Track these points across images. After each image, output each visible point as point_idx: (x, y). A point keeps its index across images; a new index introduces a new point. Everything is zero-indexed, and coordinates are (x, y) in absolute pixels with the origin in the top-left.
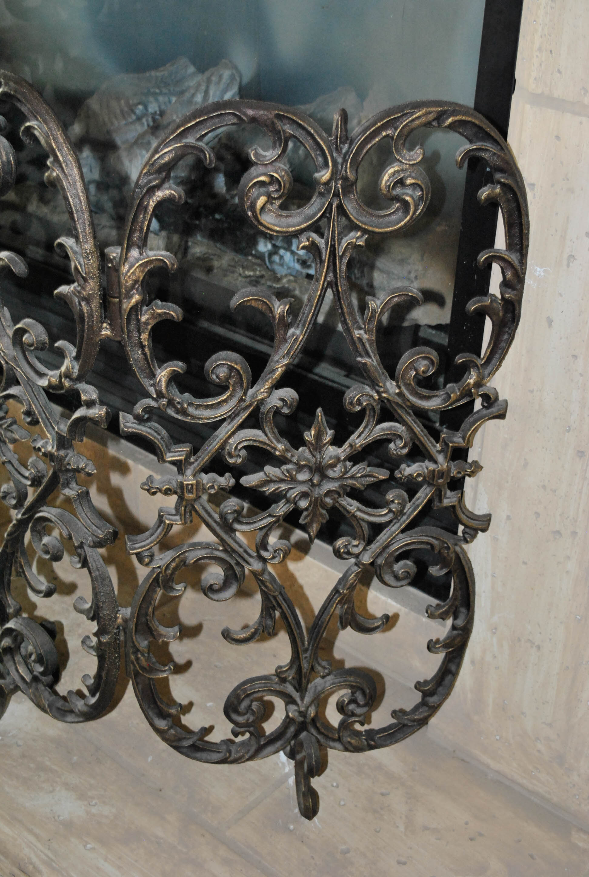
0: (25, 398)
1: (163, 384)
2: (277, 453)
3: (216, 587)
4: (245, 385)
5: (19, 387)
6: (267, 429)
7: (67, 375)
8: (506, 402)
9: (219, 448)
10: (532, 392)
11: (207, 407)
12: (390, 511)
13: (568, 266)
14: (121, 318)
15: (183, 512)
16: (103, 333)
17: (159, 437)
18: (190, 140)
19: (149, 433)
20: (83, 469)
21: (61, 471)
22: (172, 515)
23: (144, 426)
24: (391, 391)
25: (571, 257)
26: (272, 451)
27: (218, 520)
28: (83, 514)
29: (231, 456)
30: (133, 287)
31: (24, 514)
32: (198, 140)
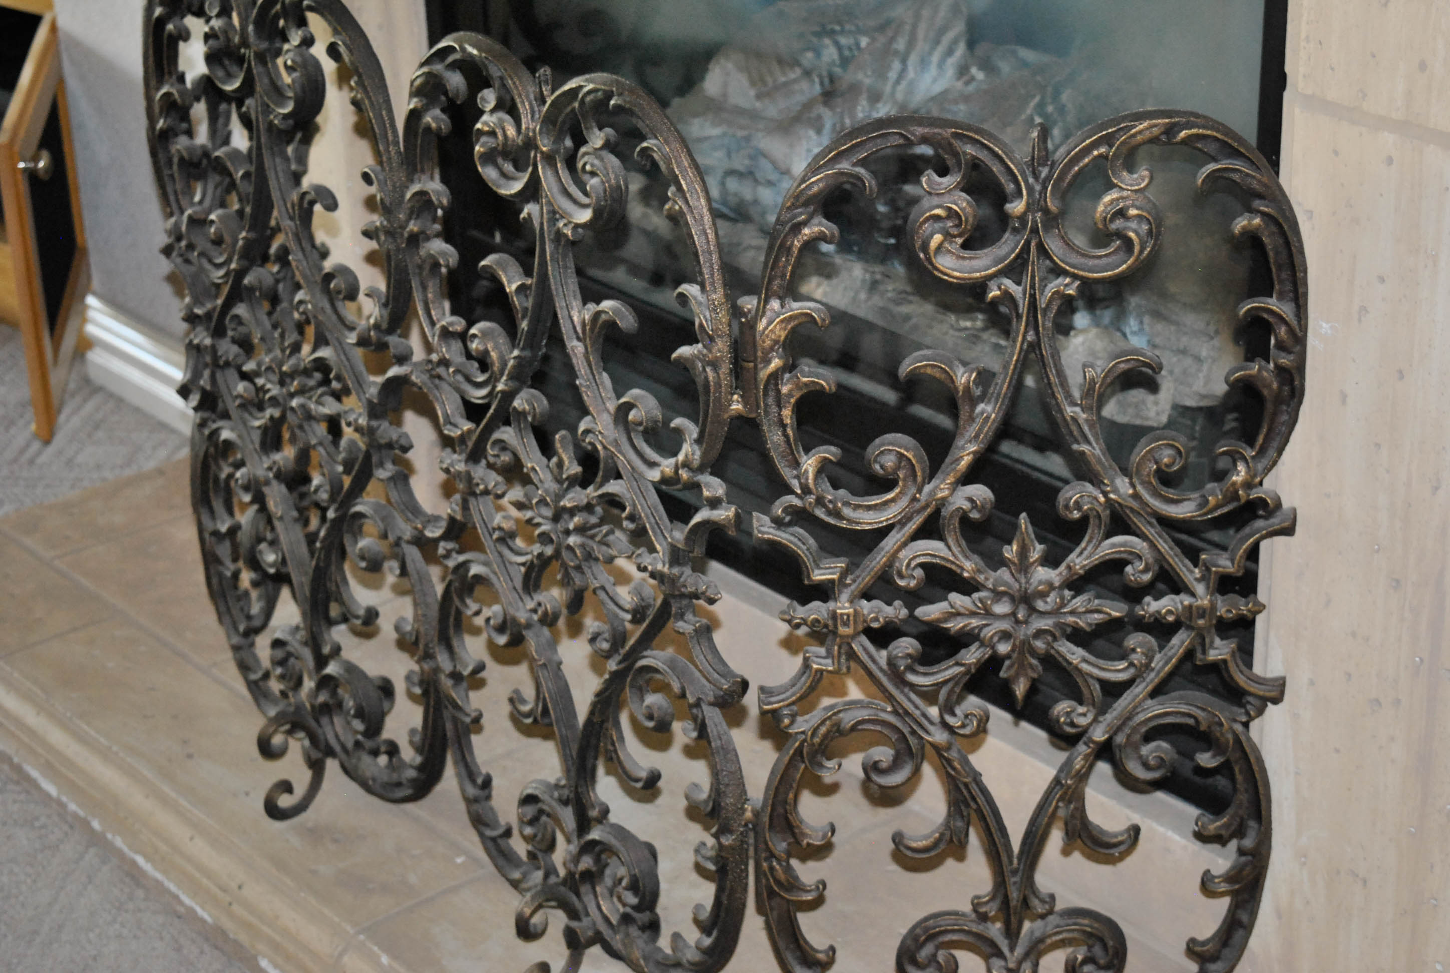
0: (628, 496)
1: (811, 475)
2: (966, 574)
3: (884, 765)
4: (919, 479)
5: (620, 481)
6: (951, 541)
7: (686, 465)
8: (1294, 511)
9: (885, 565)
10: (1328, 496)
11: (869, 508)
12: (1131, 664)
13: (1360, 320)
14: (757, 388)
15: (836, 653)
16: (733, 407)
17: (804, 548)
18: (845, 166)
19: (791, 542)
20: (703, 593)
21: (674, 596)
22: (821, 658)
23: (784, 531)
24: (1122, 491)
25: (1363, 310)
26: (959, 571)
28: (702, 657)
29: (901, 576)
30: (772, 349)
31: (620, 662)
32: (854, 165)
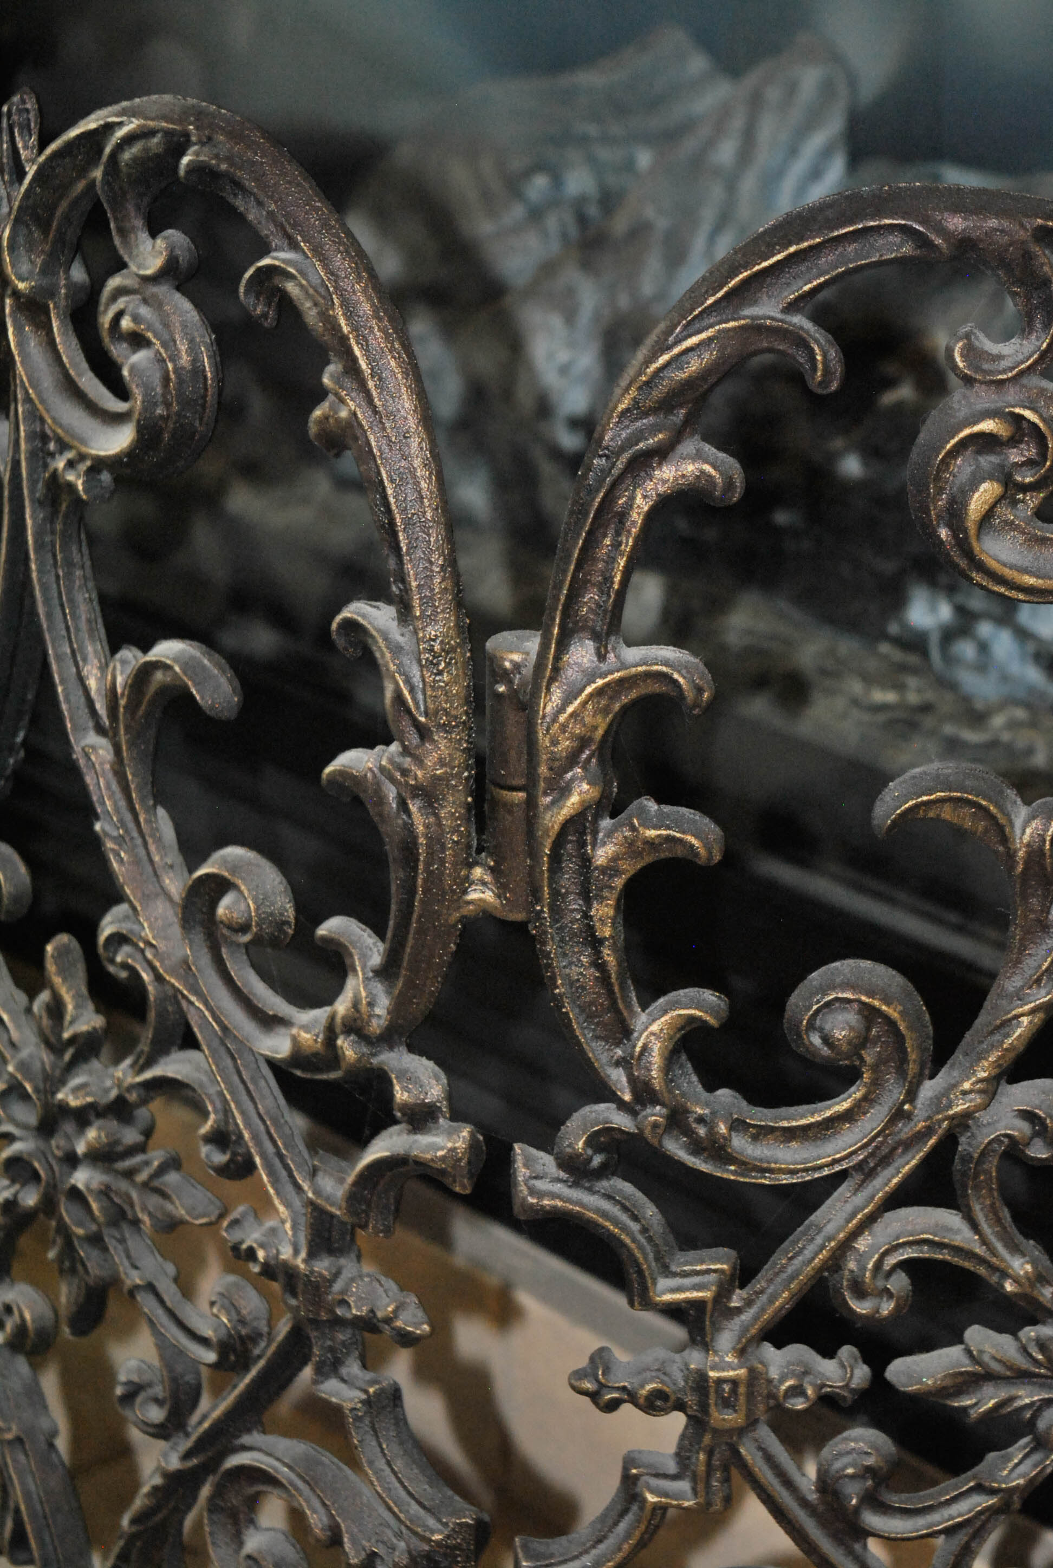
0: (212, 1090)
1: (656, 1059)
2: (1009, 1287)
4: (912, 1068)
5: (192, 1054)
6: (978, 1210)
7: (354, 1027)
9: (824, 1266)
11: (791, 1134)
14: (533, 853)
15: (702, 1468)
16: (473, 896)
17: (635, 1227)
18: (767, 309)
19: (605, 1215)
20: (388, 1321)
21: (315, 1323)
22: (665, 1476)
23: (591, 1190)
26: (994, 1279)
27: (813, 1497)
28: (381, 1463)
29: (860, 1291)
30: (572, 759)
31: (187, 1456)
32: (791, 307)
